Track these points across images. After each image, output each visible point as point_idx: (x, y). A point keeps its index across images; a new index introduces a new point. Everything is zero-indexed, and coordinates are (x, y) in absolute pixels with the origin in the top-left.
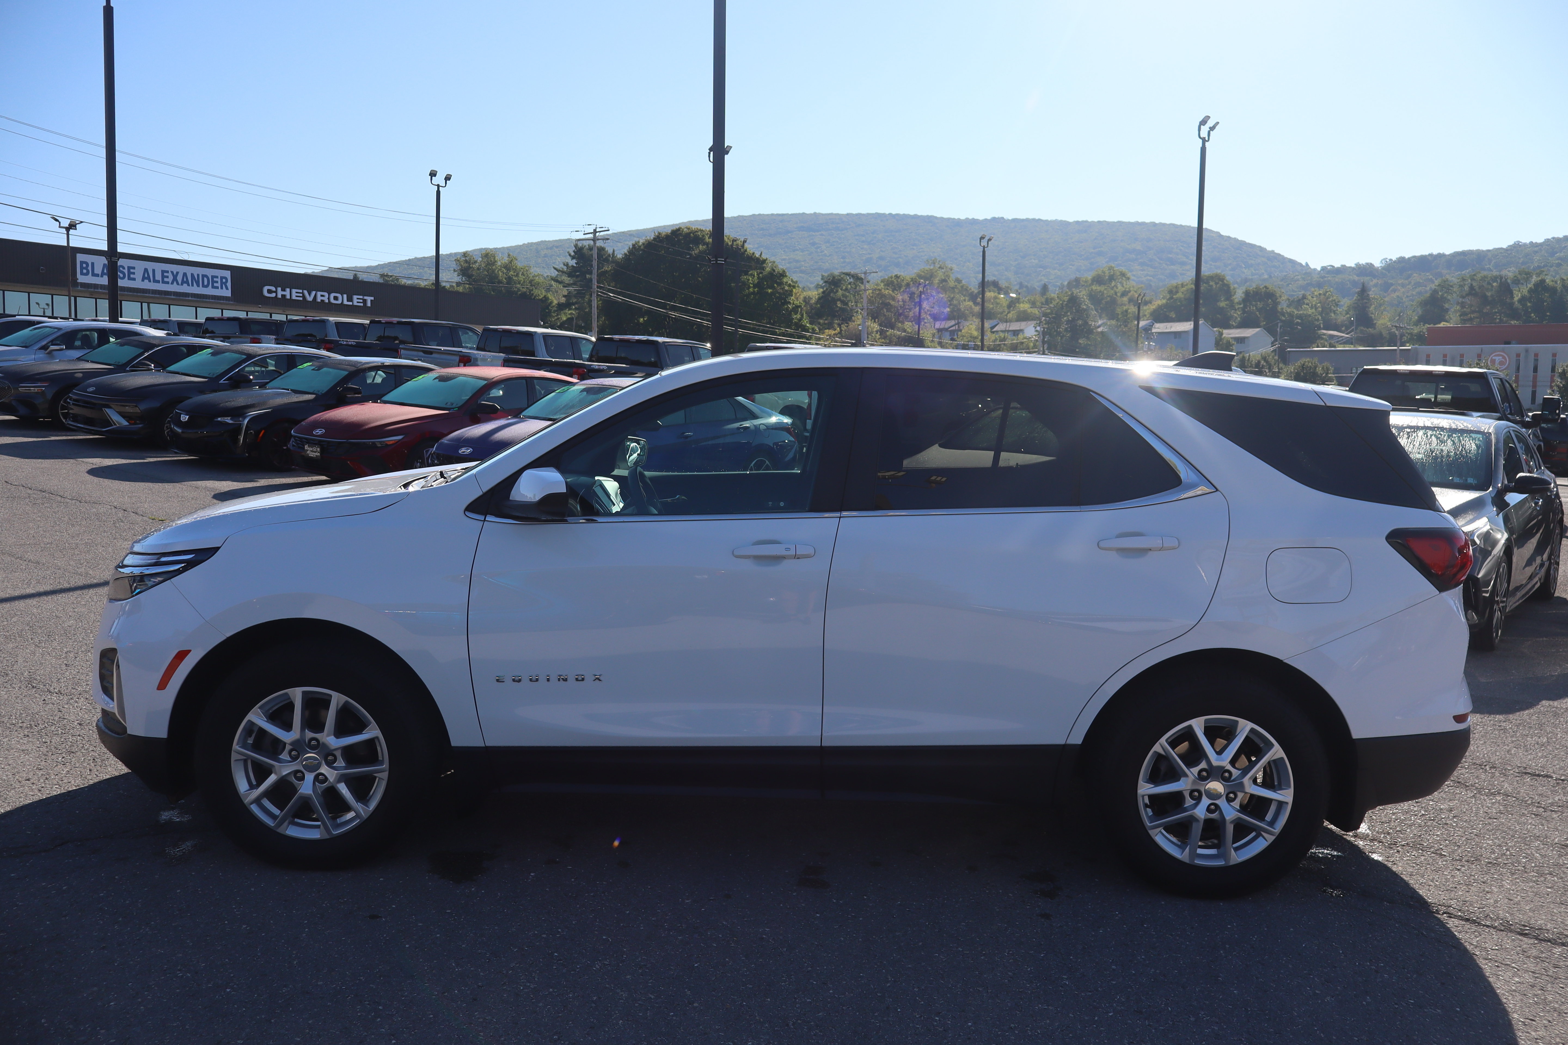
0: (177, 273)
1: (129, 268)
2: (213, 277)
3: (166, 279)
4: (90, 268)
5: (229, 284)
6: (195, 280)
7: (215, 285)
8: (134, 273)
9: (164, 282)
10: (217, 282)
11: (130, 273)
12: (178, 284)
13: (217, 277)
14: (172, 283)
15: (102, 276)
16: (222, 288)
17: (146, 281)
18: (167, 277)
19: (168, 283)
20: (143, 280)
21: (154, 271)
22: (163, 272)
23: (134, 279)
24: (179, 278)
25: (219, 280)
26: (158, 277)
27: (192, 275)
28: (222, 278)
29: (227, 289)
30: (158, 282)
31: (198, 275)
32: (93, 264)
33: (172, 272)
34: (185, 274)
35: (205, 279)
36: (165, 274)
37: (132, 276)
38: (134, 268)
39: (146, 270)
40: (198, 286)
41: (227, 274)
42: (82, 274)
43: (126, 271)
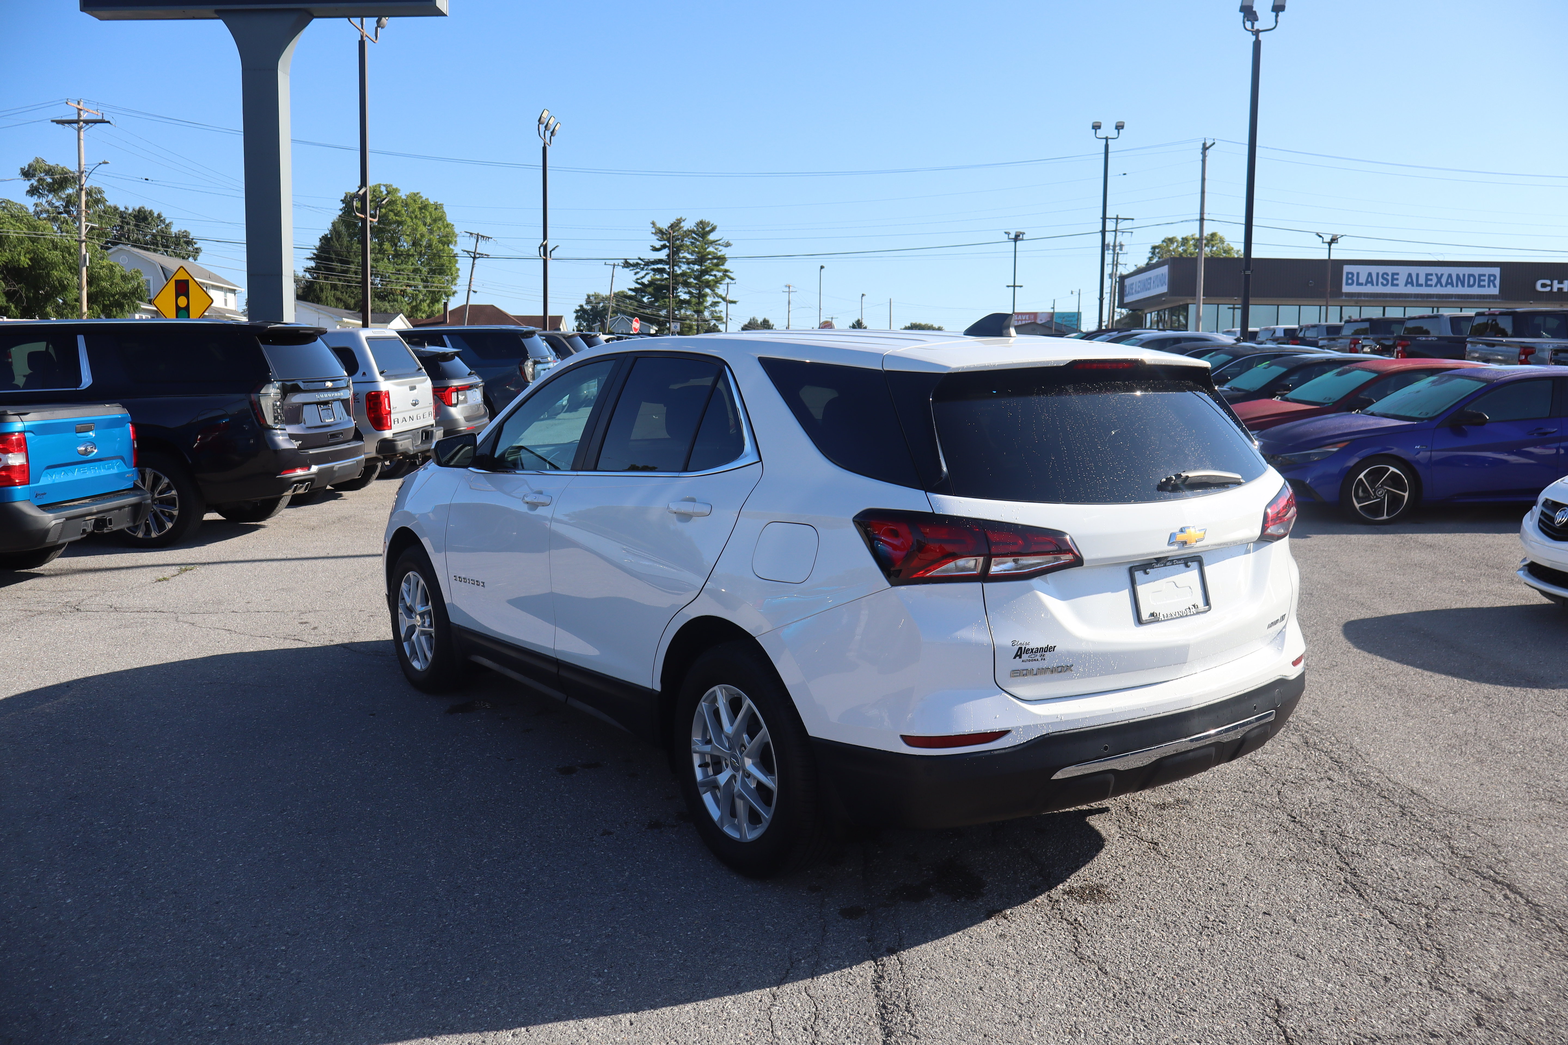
0: (1442, 275)
1: (1393, 274)
2: (1480, 276)
3: (1429, 283)
4: (1355, 278)
5: (1497, 282)
6: (1460, 280)
7: (1482, 283)
8: (1397, 279)
9: (1427, 285)
10: (1484, 280)
11: (1393, 279)
12: (1441, 285)
13: (1484, 275)
14: (1436, 286)
15: (1366, 285)
16: (1489, 286)
17: (1409, 286)
18: (1431, 280)
19: (1431, 286)
20: (1406, 285)
21: (1418, 275)
22: (1427, 275)
23: (1397, 285)
24: (1444, 280)
25: (1486, 278)
26: (1422, 280)
27: (1458, 276)
28: (1490, 276)
29: (1495, 286)
30: (1421, 285)
31: (1464, 275)
32: (1358, 274)
33: (1437, 275)
34: (1450, 276)
35: (1472, 279)
36: (1429, 277)
37: (1395, 282)
38: (1398, 274)
39: (1410, 275)
40: (1463, 286)
41: (1497, 271)
42: (1347, 284)
43: (1390, 278)
